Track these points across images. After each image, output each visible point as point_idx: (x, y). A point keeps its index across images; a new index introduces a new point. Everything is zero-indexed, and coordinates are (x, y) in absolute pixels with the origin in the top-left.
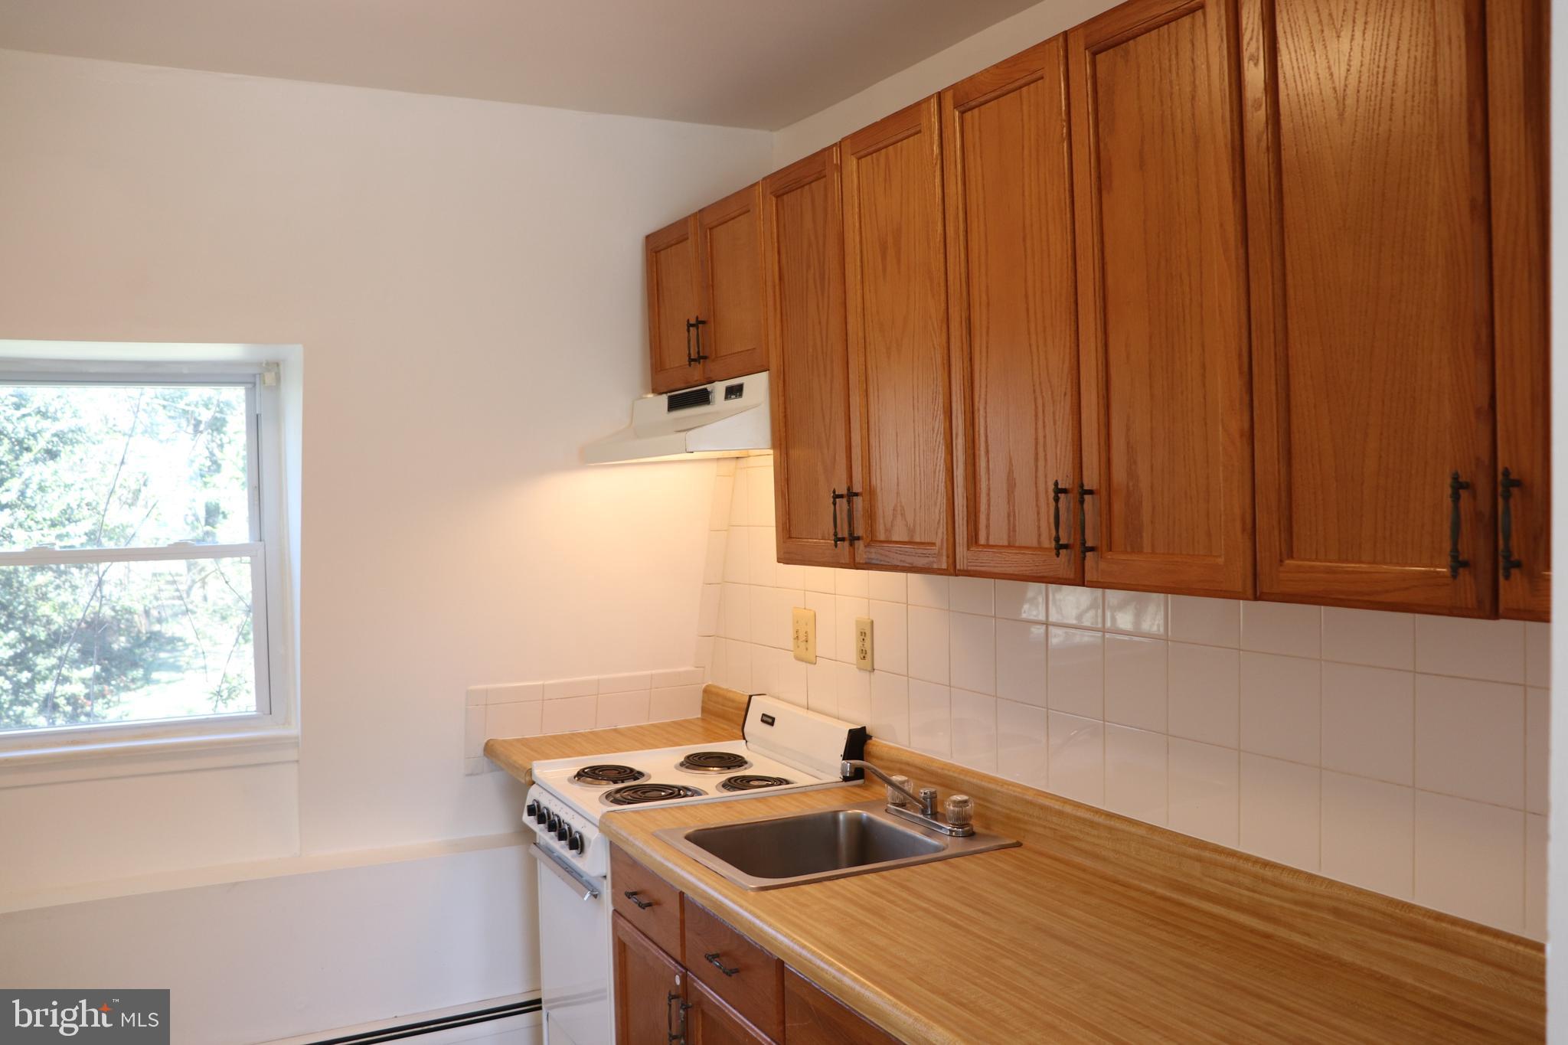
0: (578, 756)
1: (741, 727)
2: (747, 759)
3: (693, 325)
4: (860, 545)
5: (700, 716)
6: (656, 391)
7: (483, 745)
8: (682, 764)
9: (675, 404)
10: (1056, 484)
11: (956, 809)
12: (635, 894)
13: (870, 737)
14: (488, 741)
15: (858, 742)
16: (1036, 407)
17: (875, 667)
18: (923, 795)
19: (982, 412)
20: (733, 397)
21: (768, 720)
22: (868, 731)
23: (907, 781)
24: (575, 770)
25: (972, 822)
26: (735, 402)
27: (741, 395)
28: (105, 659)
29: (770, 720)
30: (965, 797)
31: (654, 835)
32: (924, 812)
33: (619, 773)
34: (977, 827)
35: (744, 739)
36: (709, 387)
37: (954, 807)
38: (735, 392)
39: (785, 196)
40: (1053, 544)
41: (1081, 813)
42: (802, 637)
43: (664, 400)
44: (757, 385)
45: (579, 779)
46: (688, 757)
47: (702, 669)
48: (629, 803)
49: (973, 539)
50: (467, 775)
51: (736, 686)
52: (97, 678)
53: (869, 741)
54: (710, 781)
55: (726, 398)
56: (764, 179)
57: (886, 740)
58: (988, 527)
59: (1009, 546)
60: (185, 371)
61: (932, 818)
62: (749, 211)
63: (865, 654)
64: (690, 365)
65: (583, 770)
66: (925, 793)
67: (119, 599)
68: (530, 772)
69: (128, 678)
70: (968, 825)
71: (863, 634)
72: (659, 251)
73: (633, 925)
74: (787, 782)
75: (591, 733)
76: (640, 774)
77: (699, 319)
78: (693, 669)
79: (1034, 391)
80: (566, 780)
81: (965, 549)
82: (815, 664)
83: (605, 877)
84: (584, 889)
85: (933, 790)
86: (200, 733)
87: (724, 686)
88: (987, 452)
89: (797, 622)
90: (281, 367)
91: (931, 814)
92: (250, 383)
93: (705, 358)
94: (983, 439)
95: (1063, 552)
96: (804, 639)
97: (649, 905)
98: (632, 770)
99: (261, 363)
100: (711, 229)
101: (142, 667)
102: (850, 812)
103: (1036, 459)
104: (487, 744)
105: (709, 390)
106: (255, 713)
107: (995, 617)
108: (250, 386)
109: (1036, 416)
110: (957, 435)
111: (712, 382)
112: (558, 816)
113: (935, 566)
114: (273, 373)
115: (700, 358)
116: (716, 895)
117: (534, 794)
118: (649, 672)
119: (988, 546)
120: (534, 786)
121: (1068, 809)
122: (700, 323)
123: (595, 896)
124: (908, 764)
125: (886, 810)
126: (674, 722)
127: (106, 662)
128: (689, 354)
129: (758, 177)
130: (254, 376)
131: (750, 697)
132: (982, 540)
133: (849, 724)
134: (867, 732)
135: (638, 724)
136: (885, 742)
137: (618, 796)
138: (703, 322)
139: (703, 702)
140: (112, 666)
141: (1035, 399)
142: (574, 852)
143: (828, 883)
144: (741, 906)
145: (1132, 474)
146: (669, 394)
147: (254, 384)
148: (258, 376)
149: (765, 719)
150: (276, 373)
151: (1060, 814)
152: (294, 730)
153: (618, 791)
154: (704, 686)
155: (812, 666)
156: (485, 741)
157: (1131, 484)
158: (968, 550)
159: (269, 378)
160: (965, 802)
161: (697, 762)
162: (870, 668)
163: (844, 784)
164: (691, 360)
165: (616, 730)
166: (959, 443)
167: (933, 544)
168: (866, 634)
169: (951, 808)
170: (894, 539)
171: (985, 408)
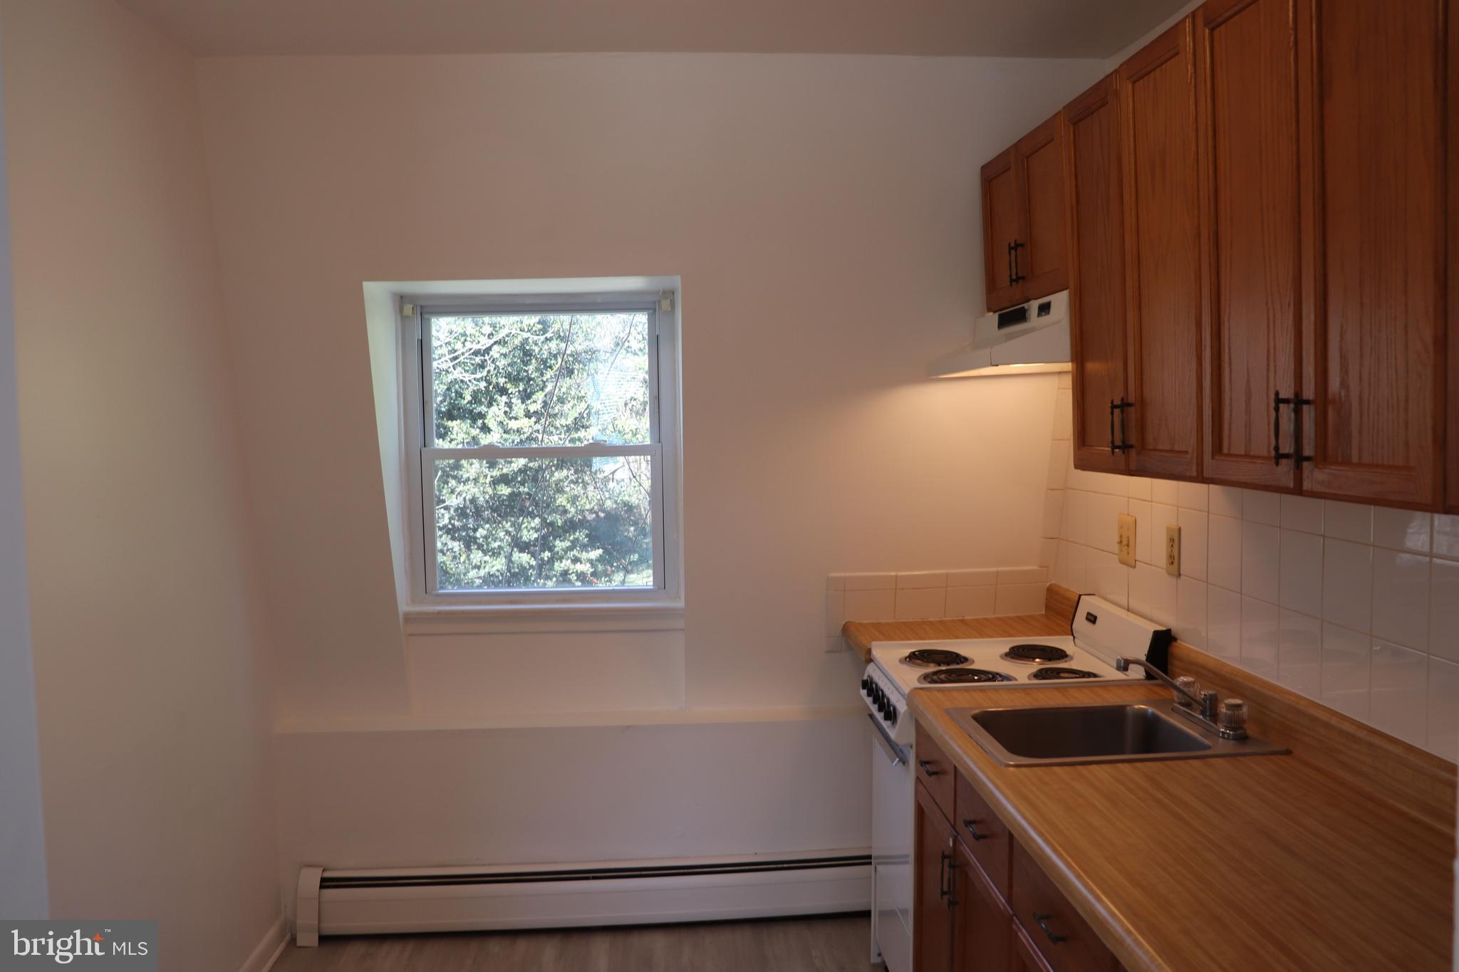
0: (917, 640)
1: (1070, 623)
2: (1068, 653)
3: (1012, 248)
4: (1133, 452)
5: (1044, 613)
6: (989, 310)
7: (841, 628)
8: (1007, 655)
9: (1004, 321)
10: (1277, 394)
11: (1229, 712)
12: (928, 763)
13: (1175, 639)
14: (846, 623)
15: (1162, 644)
16: (1268, 319)
17: (1181, 573)
18: (1203, 696)
19: (1226, 324)
20: (1043, 314)
21: (1092, 619)
22: (1174, 632)
23: (1194, 683)
24: (907, 652)
25: (1246, 726)
26: (1045, 319)
27: (1049, 313)
28: (608, 544)
29: (1093, 619)
30: (1238, 701)
31: (947, 712)
32: (1203, 713)
33: (946, 657)
34: (1251, 730)
35: (1073, 635)
36: (1025, 305)
37: (1226, 709)
38: (1045, 309)
39: (1080, 123)
40: (1273, 453)
41: (1347, 727)
42: (1125, 542)
43: (993, 318)
44: (1060, 301)
45: (910, 660)
46: (1012, 649)
47: (1046, 569)
48: (940, 683)
49: (1218, 449)
50: (828, 652)
51: (1072, 586)
52: (600, 559)
53: (1174, 643)
54: (1022, 672)
55: (1039, 315)
56: (1064, 108)
57: (1190, 644)
58: (1230, 436)
59: (1247, 456)
60: (599, 300)
61: (1211, 720)
62: (1052, 140)
63: (1174, 559)
64: (1011, 285)
65: (914, 653)
66: (1205, 695)
67: (620, 494)
68: (869, 651)
69: (626, 561)
70: (1241, 728)
71: (1172, 540)
72: (992, 179)
73: (928, 791)
74: (1095, 676)
75: (940, 622)
76: (965, 660)
77: (1017, 242)
78: (1035, 568)
79: (1267, 303)
80: (897, 660)
81: (1210, 457)
82: (1135, 567)
83: (911, 747)
84: (895, 755)
85: (1214, 692)
86: (608, 601)
87: (1065, 586)
88: (1230, 364)
89: (1121, 527)
90: (675, 295)
91: (1210, 716)
92: (652, 309)
93: (1023, 278)
94: (1227, 350)
95: (1284, 461)
96: (1126, 542)
97: (936, 773)
98: (957, 655)
99: (659, 292)
100: (1028, 157)
101: (638, 552)
102: (1136, 707)
103: (1268, 370)
104: (844, 626)
105: (1026, 307)
106: (652, 587)
107: (1280, 527)
108: (651, 311)
109: (1268, 327)
110: (1205, 346)
111: (1028, 301)
112: (882, 691)
113: (1188, 474)
114: (669, 300)
115: (1017, 279)
116: (972, 766)
117: (871, 671)
118: (995, 569)
119: (1230, 455)
120: (872, 663)
121: (1334, 721)
122: (1018, 246)
123: (904, 763)
124: (1203, 667)
125: (1172, 709)
126: (1018, 617)
127: (610, 547)
128: (1011, 276)
129: (1060, 108)
130: (655, 303)
131: (1080, 596)
132: (1225, 450)
133: (1153, 625)
134: (1173, 634)
135: (985, 617)
136: (1188, 645)
137: (935, 677)
138: (1022, 245)
139: (1047, 599)
140: (614, 551)
141: (1268, 310)
142: (889, 723)
143: (1080, 768)
144: (988, 778)
145: (1344, 384)
146: (999, 313)
147: (655, 310)
148: (657, 303)
149: (1090, 617)
150: (671, 300)
151: (1327, 726)
152: (681, 604)
153: (935, 673)
154: (1048, 584)
155: (1131, 569)
156: (844, 623)
157: (1343, 393)
158: (1213, 458)
159: (665, 304)
160: (1239, 706)
161: (1019, 653)
162: (1176, 573)
163: (1147, 682)
164: (1012, 281)
165: (963, 621)
166: (1207, 354)
167: (1186, 452)
168: (1175, 540)
169: (1224, 710)
170: (1159, 448)
171: (1229, 320)
